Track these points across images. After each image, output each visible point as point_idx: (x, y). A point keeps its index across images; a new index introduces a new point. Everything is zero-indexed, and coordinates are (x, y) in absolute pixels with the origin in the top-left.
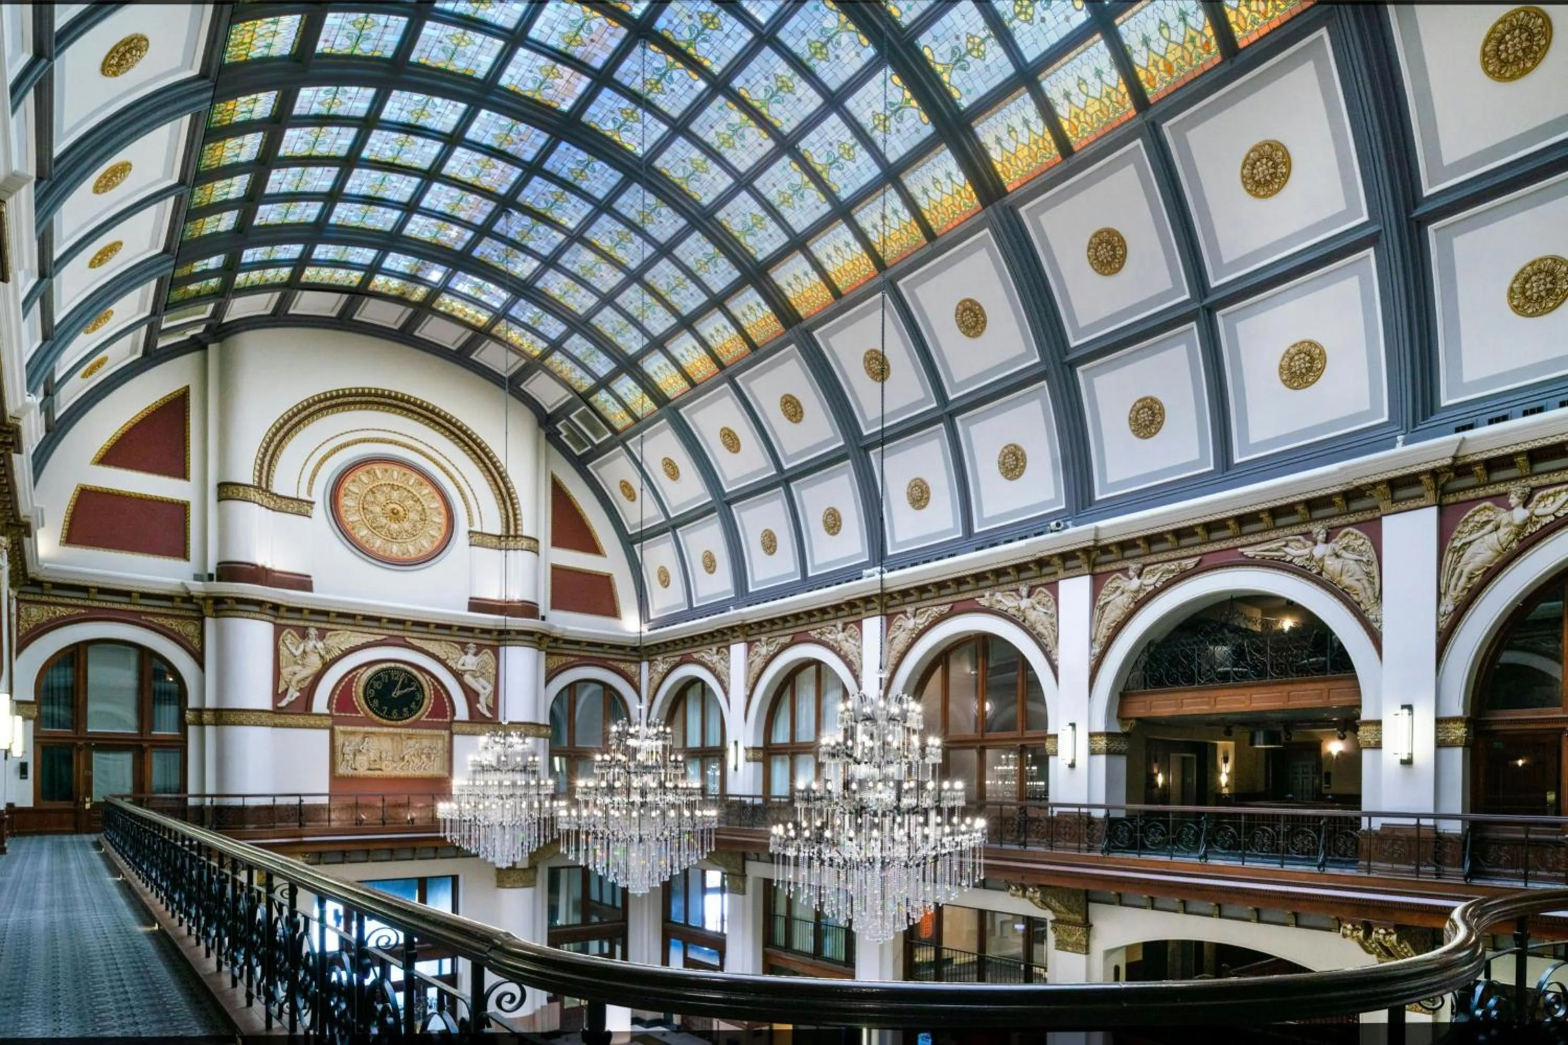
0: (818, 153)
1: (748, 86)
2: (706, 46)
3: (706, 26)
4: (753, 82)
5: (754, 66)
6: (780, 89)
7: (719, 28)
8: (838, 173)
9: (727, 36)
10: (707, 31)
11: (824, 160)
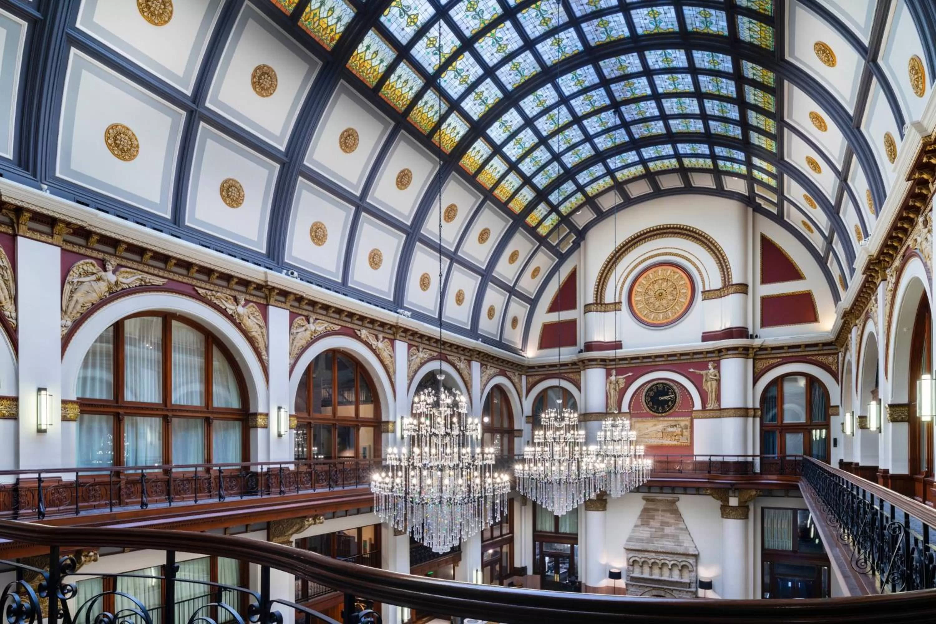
0: (463, 64)
1: (505, 29)
2: (534, 15)
3: (544, 18)
4: (507, 32)
5: (515, 35)
6: (500, 45)
7: (540, 24)
8: (452, 76)
9: (535, 27)
10: (541, 18)
11: (459, 67)
